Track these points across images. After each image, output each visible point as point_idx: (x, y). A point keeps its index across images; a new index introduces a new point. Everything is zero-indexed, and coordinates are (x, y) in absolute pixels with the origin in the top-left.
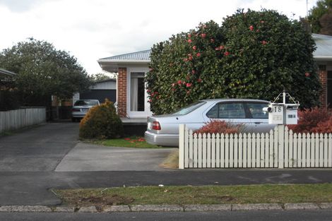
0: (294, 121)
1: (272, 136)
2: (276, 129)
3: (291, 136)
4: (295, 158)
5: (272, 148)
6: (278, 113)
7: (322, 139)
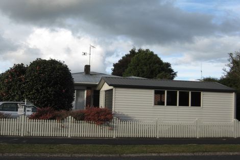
0: (30, 113)
1: (18, 120)
2: (20, 117)
3: (28, 121)
4: (29, 131)
5: (18, 126)
6: (21, 109)
7: (43, 122)
